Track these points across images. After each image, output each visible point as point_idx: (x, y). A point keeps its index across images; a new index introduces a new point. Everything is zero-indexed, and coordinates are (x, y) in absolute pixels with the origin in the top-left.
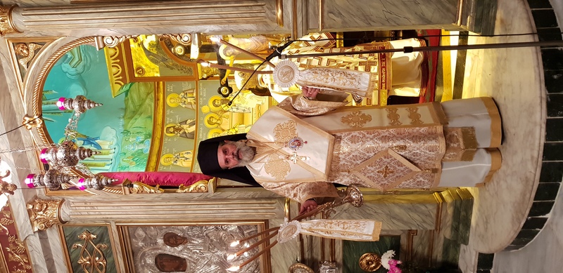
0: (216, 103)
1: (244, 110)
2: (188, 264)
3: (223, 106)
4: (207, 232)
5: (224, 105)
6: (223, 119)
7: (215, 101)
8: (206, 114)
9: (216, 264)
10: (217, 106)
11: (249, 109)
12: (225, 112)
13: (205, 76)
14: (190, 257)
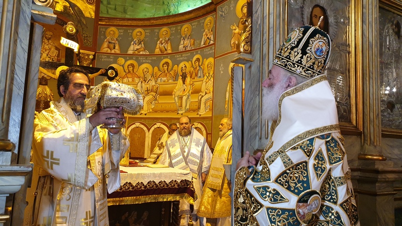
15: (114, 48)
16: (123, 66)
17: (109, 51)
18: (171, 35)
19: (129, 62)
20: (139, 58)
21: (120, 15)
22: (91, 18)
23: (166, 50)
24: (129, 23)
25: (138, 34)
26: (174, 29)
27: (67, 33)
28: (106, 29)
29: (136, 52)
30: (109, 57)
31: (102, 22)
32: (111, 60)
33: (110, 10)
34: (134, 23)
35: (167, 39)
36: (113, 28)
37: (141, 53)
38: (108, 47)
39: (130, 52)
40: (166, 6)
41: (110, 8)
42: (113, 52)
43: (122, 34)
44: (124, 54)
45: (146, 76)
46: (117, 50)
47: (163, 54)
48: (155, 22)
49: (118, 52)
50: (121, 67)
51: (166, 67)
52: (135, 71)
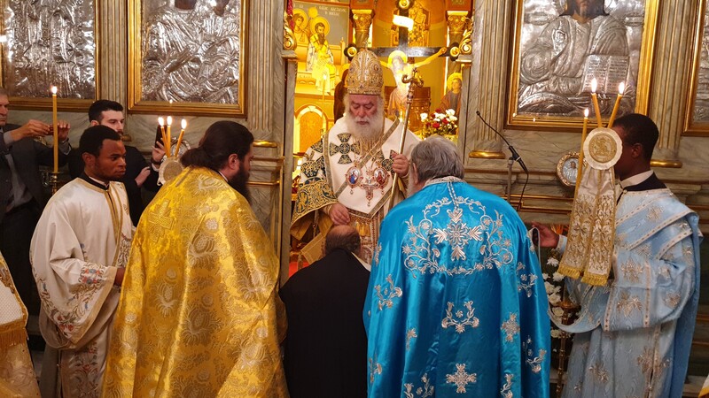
0: (320, 28)
1: (309, 63)
2: (186, 12)
3: (316, 36)
4: (231, 42)
5: (317, 38)
6: (300, 35)
7: (323, 26)
8: (307, 13)
9: (187, 48)
10: (316, 28)
11: (311, 69)
12: (309, 38)
13: (355, 17)
14: (196, 15)
27: (400, 8)
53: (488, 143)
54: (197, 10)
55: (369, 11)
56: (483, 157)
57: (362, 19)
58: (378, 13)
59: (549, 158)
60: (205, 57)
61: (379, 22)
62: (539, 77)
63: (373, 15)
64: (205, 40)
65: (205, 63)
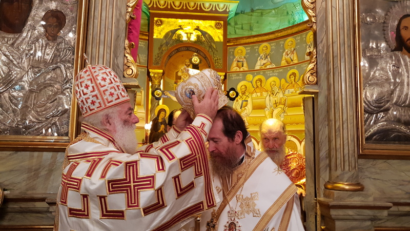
13: (152, 75)
14: (24, 39)
15: (243, 66)
16: (251, 82)
17: (238, 70)
18: (297, 44)
19: (257, 77)
20: (266, 72)
21: (246, 34)
22: (220, 42)
23: (292, 61)
24: (255, 39)
25: (264, 49)
26: (299, 38)
28: (234, 49)
29: (263, 67)
30: (238, 75)
31: (230, 43)
32: (241, 77)
33: (237, 31)
34: (260, 39)
35: (293, 49)
36: (240, 47)
37: (268, 67)
38: (238, 66)
39: (257, 67)
40: (291, 16)
41: (238, 28)
42: (242, 70)
43: (249, 51)
44: (252, 71)
45: (273, 89)
46: (245, 68)
47: (289, 65)
48: (279, 35)
49: (246, 69)
50: (250, 83)
51: (294, 78)
52: (263, 85)
53: (350, 174)
54: (24, 35)
55: (161, 71)
56: (344, 190)
57: (156, 75)
58: (166, 73)
59: (400, 187)
60: (31, 84)
61: (167, 79)
62: (382, 107)
63: (163, 73)
64: (33, 67)
65: (31, 91)
